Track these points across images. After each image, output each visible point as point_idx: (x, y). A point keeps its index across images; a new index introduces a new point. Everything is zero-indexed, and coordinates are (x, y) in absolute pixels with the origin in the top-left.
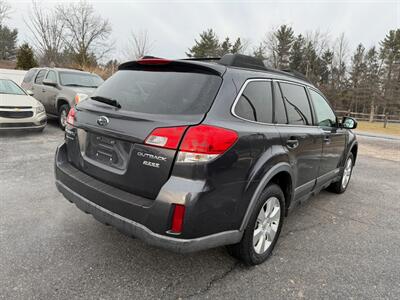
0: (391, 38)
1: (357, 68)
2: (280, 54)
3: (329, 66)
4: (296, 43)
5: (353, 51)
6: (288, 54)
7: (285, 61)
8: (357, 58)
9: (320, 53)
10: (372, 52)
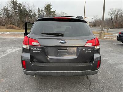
0: (46, 6)
1: (39, 15)
2: (14, 9)
3: (31, 14)
4: (19, 6)
5: (37, 10)
6: (17, 9)
7: (17, 12)
8: (39, 11)
9: (28, 10)
10: (42, 10)
